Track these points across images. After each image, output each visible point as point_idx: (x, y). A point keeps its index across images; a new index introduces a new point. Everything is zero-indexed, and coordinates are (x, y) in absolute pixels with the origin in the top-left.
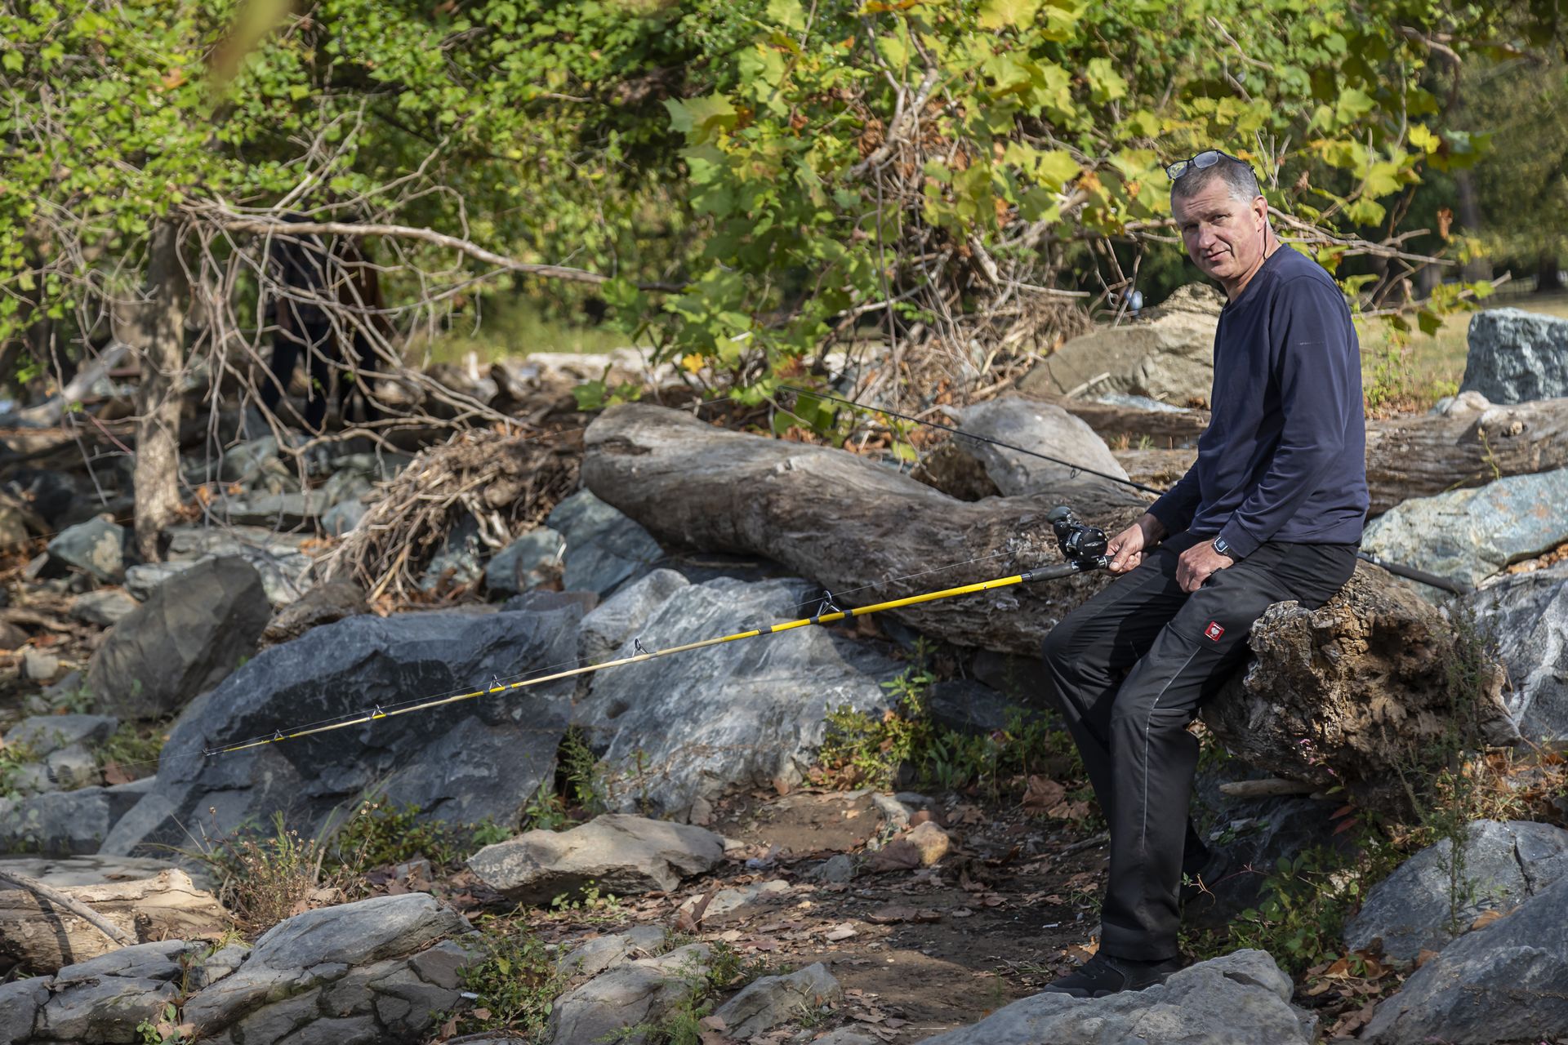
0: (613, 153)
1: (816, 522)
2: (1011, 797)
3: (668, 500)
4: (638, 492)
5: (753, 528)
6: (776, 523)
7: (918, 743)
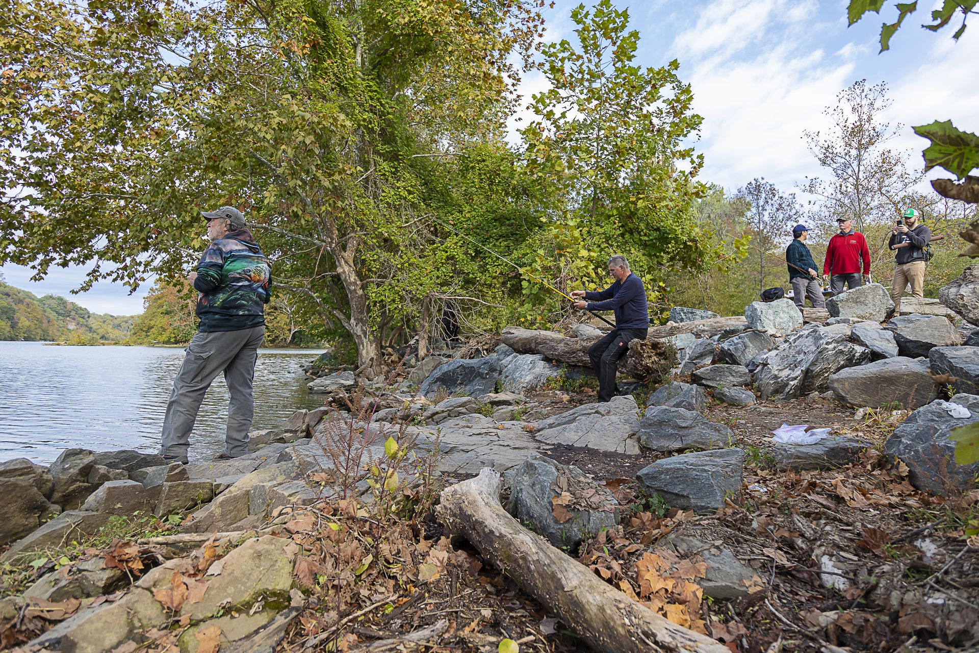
0: (509, 286)
1: (545, 343)
2: (582, 392)
3: (517, 342)
4: (511, 341)
5: (533, 345)
6: (537, 344)
7: (564, 382)
